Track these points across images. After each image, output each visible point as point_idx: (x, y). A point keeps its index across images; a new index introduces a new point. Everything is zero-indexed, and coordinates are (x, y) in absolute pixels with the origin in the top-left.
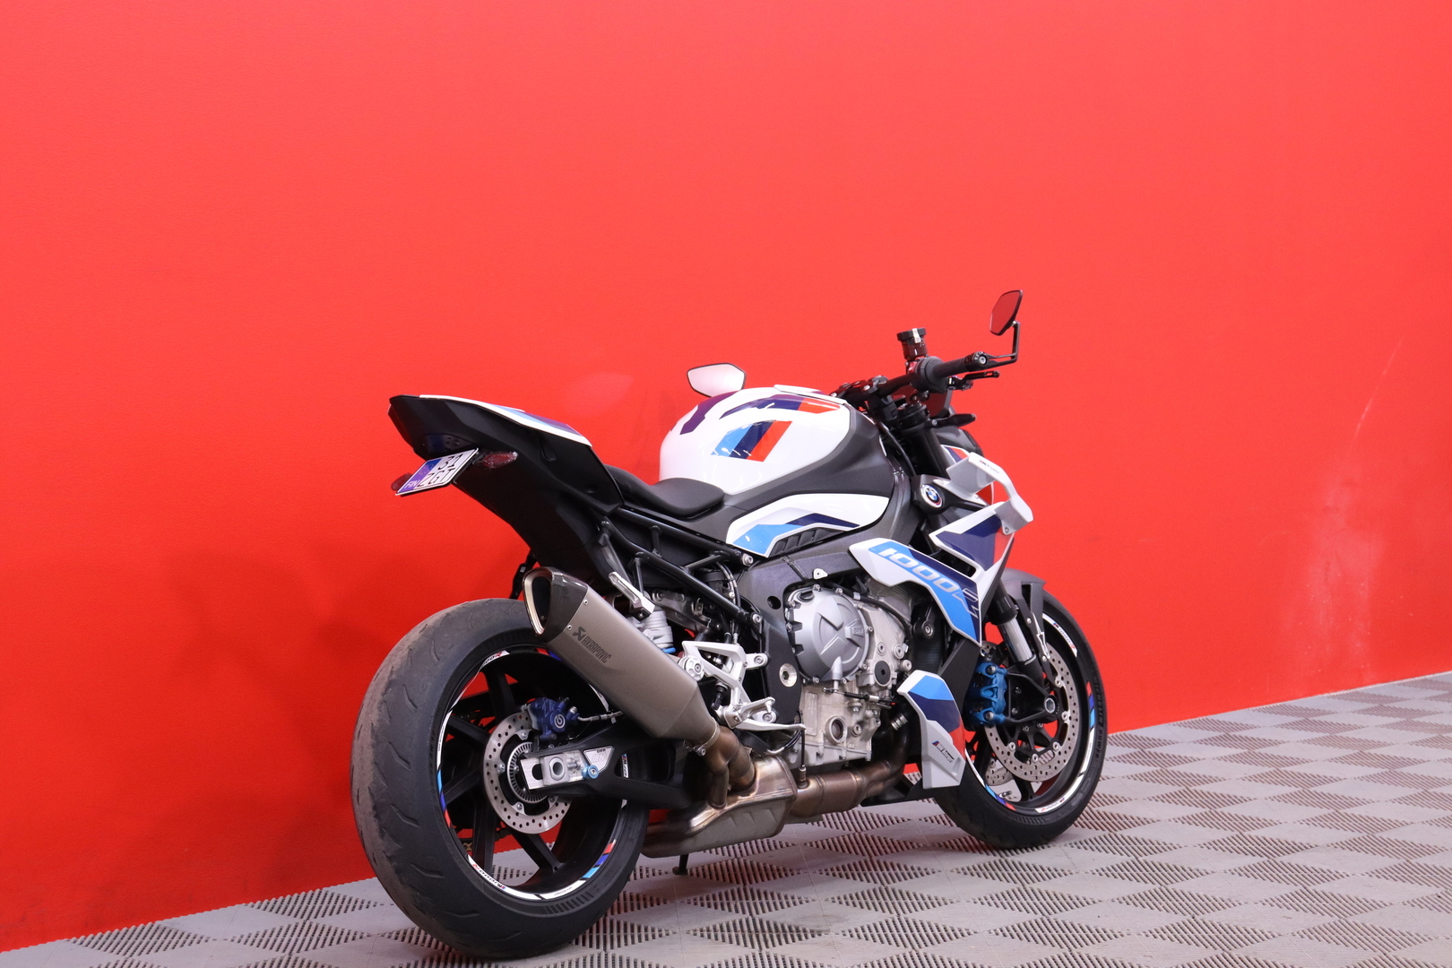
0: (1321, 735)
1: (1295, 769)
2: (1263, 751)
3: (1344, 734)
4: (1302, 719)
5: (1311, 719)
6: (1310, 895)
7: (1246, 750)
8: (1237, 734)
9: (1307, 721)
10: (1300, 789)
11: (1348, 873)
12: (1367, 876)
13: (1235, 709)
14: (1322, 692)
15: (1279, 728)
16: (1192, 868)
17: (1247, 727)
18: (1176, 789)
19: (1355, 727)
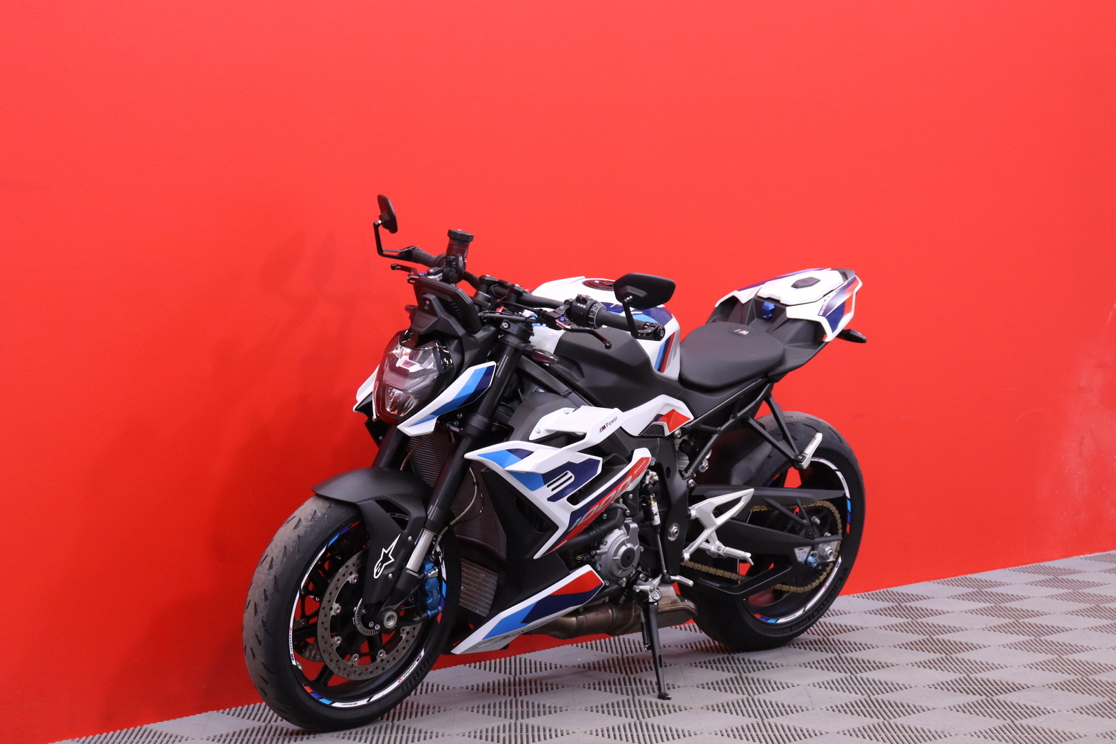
0: (1065, 591)
1: (1033, 620)
2: (1008, 605)
3: (1086, 591)
4: (1051, 577)
5: (1060, 577)
6: (1015, 729)
7: (993, 604)
8: (989, 590)
9: (1056, 580)
10: (1033, 638)
11: (1055, 710)
12: (1072, 712)
13: (994, 569)
14: (1078, 554)
15: (1029, 585)
16: (916, 705)
17: (1000, 584)
18: (921, 637)
19: (1099, 585)
